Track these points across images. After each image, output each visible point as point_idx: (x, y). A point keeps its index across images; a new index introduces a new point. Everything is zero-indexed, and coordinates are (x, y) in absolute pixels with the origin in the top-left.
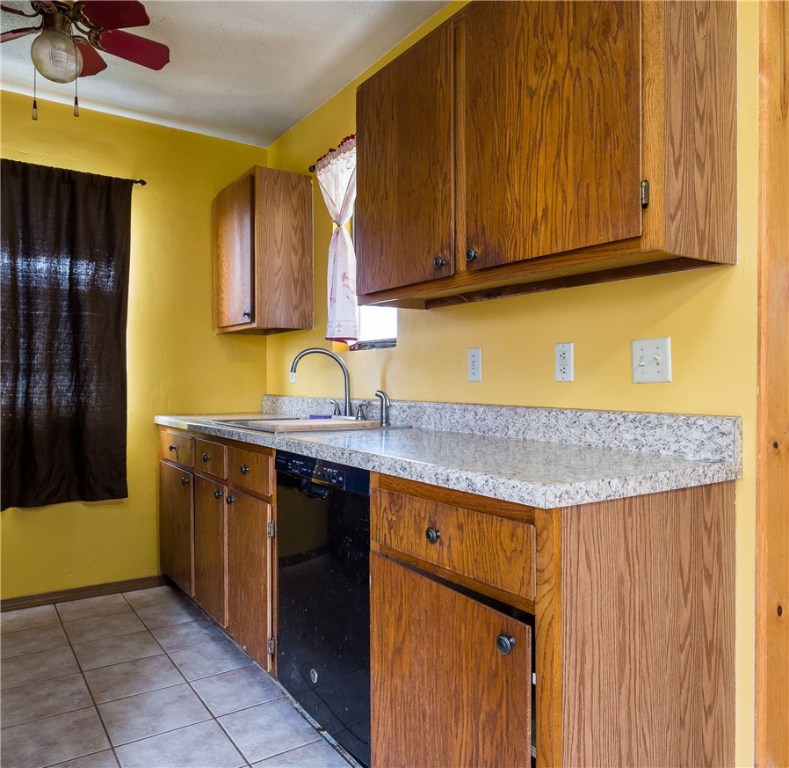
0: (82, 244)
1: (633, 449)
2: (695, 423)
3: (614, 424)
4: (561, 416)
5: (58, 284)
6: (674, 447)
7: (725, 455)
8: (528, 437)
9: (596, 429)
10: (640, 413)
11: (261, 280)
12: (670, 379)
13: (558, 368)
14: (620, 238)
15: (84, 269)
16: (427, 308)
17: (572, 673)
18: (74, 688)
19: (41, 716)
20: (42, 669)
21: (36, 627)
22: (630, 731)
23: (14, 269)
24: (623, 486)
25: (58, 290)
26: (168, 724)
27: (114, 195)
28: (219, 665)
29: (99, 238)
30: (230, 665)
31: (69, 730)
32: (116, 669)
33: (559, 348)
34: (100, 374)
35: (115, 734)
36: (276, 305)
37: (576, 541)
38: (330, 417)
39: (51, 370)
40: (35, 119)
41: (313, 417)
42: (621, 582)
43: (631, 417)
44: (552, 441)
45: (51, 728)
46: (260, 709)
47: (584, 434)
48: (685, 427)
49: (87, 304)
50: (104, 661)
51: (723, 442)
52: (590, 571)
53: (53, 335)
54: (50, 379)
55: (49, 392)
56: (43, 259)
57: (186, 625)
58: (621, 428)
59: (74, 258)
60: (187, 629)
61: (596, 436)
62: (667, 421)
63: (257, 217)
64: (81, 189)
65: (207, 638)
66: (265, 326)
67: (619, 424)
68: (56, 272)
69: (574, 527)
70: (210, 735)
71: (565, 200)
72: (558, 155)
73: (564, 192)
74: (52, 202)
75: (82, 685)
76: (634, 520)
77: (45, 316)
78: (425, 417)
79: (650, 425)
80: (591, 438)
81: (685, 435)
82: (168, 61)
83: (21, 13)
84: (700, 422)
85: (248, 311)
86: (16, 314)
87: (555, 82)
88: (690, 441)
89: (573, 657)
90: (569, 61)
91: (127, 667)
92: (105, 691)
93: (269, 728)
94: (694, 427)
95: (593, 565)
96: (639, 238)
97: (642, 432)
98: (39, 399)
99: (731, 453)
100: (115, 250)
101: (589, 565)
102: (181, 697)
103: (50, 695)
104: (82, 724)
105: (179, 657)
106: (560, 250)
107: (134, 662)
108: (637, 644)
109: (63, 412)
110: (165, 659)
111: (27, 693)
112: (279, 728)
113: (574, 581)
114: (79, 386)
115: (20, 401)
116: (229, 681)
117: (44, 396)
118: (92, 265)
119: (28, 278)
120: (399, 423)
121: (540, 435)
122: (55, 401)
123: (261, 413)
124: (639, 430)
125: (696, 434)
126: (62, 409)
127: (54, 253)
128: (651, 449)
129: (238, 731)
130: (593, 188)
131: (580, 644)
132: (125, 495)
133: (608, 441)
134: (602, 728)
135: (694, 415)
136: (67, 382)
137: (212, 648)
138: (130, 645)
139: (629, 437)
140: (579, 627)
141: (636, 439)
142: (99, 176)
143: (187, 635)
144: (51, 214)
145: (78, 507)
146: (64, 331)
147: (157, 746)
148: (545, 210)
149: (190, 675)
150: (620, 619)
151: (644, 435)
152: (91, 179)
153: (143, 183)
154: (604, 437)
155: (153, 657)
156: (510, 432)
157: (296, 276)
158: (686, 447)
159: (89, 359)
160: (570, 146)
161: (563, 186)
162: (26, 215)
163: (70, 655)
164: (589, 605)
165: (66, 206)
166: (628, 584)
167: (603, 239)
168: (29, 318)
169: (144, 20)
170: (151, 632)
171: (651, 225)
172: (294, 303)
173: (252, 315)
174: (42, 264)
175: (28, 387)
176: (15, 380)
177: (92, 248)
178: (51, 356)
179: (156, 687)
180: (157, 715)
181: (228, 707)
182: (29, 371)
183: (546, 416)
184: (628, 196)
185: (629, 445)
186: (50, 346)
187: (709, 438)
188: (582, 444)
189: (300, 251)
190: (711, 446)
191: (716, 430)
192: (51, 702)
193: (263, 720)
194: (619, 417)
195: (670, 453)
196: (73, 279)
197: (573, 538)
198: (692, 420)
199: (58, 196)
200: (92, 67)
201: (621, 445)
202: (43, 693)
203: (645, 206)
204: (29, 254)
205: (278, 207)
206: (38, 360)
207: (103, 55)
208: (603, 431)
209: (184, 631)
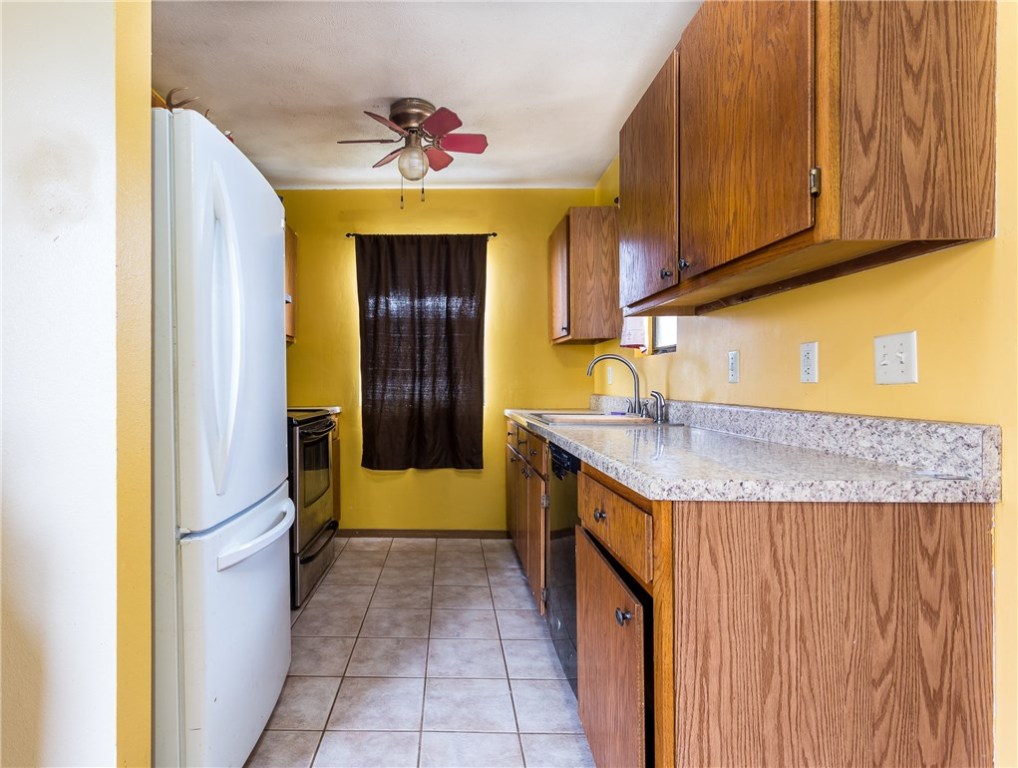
0: (454, 286)
1: (869, 457)
2: (935, 432)
3: (851, 429)
4: (801, 419)
5: (440, 315)
6: (913, 458)
7: (971, 471)
8: (773, 440)
9: (834, 433)
10: (878, 418)
11: (575, 299)
12: (916, 381)
13: (803, 369)
14: (792, 233)
15: (456, 303)
16: (696, 314)
17: (691, 662)
18: (424, 594)
19: (399, 607)
20: (412, 578)
21: (420, 551)
22: (780, 748)
23: (412, 307)
24: (763, 490)
25: (439, 319)
26: (469, 634)
27: (475, 246)
28: (521, 604)
29: (465, 280)
30: (528, 606)
31: (411, 619)
32: (454, 589)
33: (803, 349)
34: (465, 378)
35: (434, 629)
36: (589, 320)
37: (696, 535)
38: (624, 414)
39: (435, 377)
40: (402, 208)
41: (613, 413)
42: (765, 587)
43: (868, 422)
44: (793, 444)
45: (401, 615)
46: (535, 643)
47: (821, 439)
48: (924, 436)
49: (456, 327)
50: (448, 582)
51: (969, 455)
52: (716, 568)
53: (436, 350)
54: (434, 382)
55: (433, 391)
56: (429, 299)
57: (513, 570)
58: (858, 433)
59: (449, 296)
60: (513, 574)
61: (833, 442)
62: (905, 428)
63: (572, 248)
64: (453, 247)
65: (523, 582)
66: (579, 337)
67: (855, 430)
68: (438, 307)
69: (693, 522)
70: (492, 649)
71: (749, 202)
72: (744, 156)
73: (749, 193)
74: (435, 258)
75: (429, 594)
76: (787, 528)
77: (431, 338)
78: (693, 417)
79: (887, 432)
80: (829, 443)
81: (924, 445)
82: (487, 145)
83: (392, 141)
84: (942, 430)
85: (565, 326)
86: (414, 338)
87: (742, 84)
88: (930, 452)
89: (692, 647)
90: (752, 60)
91: (461, 589)
92: (440, 601)
93: (535, 658)
94: (935, 435)
95: (721, 564)
96: (812, 228)
97: (879, 439)
98: (427, 396)
99: (978, 470)
100: (475, 287)
101: (715, 562)
102: (485, 618)
103: (409, 595)
104: (418, 618)
105: (498, 591)
106: (746, 252)
107: (466, 587)
108: (793, 659)
109: (443, 405)
110: (487, 590)
111: (398, 591)
112: (542, 661)
113: (693, 573)
114: (452, 386)
115: (417, 397)
116: (523, 617)
117: (430, 393)
118: (460, 300)
119: (421, 313)
120: (675, 422)
121: (783, 438)
122: (437, 396)
123: (589, 409)
124: (876, 436)
125: (937, 444)
126: (442, 403)
127: (437, 293)
128: (888, 458)
129: (512, 654)
130: (770, 184)
131: (701, 637)
132: (482, 468)
133: (844, 447)
134: (735, 730)
135: (937, 422)
136: (445, 384)
137: (522, 590)
138: (470, 575)
139: (865, 444)
140: (700, 619)
141: (872, 447)
142: (465, 236)
143: (510, 577)
144: (435, 268)
145: (451, 472)
146: (442, 348)
147: (455, 646)
148: (735, 214)
149: (498, 605)
150: (763, 626)
151: (880, 443)
152: (459, 238)
153: (495, 235)
154: (841, 443)
155: (480, 587)
156: (758, 433)
157: (606, 293)
158: (925, 459)
159: (459, 367)
160: (753, 145)
161: (748, 187)
162: (420, 270)
163: (431, 573)
164: (715, 602)
165: (443, 260)
166: (775, 591)
167: (778, 236)
168: (422, 340)
169: (459, 124)
170: (487, 569)
171: (822, 213)
172: (605, 317)
173: (568, 329)
174: (429, 303)
175: (421, 387)
176: (414, 382)
177: (460, 287)
178: (434, 366)
179: (473, 608)
180: (464, 625)
181: (512, 635)
182: (422, 376)
183: (788, 418)
184: (798, 186)
185: (866, 453)
186: (434, 359)
187: (952, 450)
188: (819, 449)
189: (610, 273)
190: (954, 460)
191: (960, 441)
192: (408, 600)
193: (533, 652)
194: (855, 422)
195: (908, 465)
196: (448, 312)
197: (692, 533)
198: (933, 428)
199: (439, 253)
200: (439, 163)
201: (858, 452)
202: (406, 593)
203: (815, 195)
204: (421, 296)
205: (590, 238)
206: (427, 368)
207: (450, 153)
208: (839, 436)
209: (509, 574)
